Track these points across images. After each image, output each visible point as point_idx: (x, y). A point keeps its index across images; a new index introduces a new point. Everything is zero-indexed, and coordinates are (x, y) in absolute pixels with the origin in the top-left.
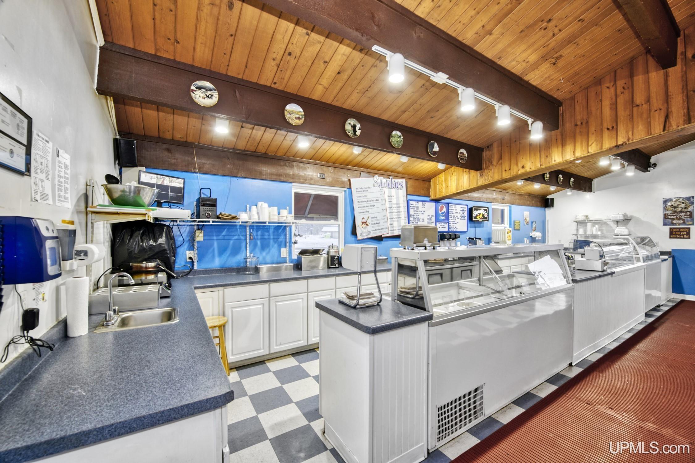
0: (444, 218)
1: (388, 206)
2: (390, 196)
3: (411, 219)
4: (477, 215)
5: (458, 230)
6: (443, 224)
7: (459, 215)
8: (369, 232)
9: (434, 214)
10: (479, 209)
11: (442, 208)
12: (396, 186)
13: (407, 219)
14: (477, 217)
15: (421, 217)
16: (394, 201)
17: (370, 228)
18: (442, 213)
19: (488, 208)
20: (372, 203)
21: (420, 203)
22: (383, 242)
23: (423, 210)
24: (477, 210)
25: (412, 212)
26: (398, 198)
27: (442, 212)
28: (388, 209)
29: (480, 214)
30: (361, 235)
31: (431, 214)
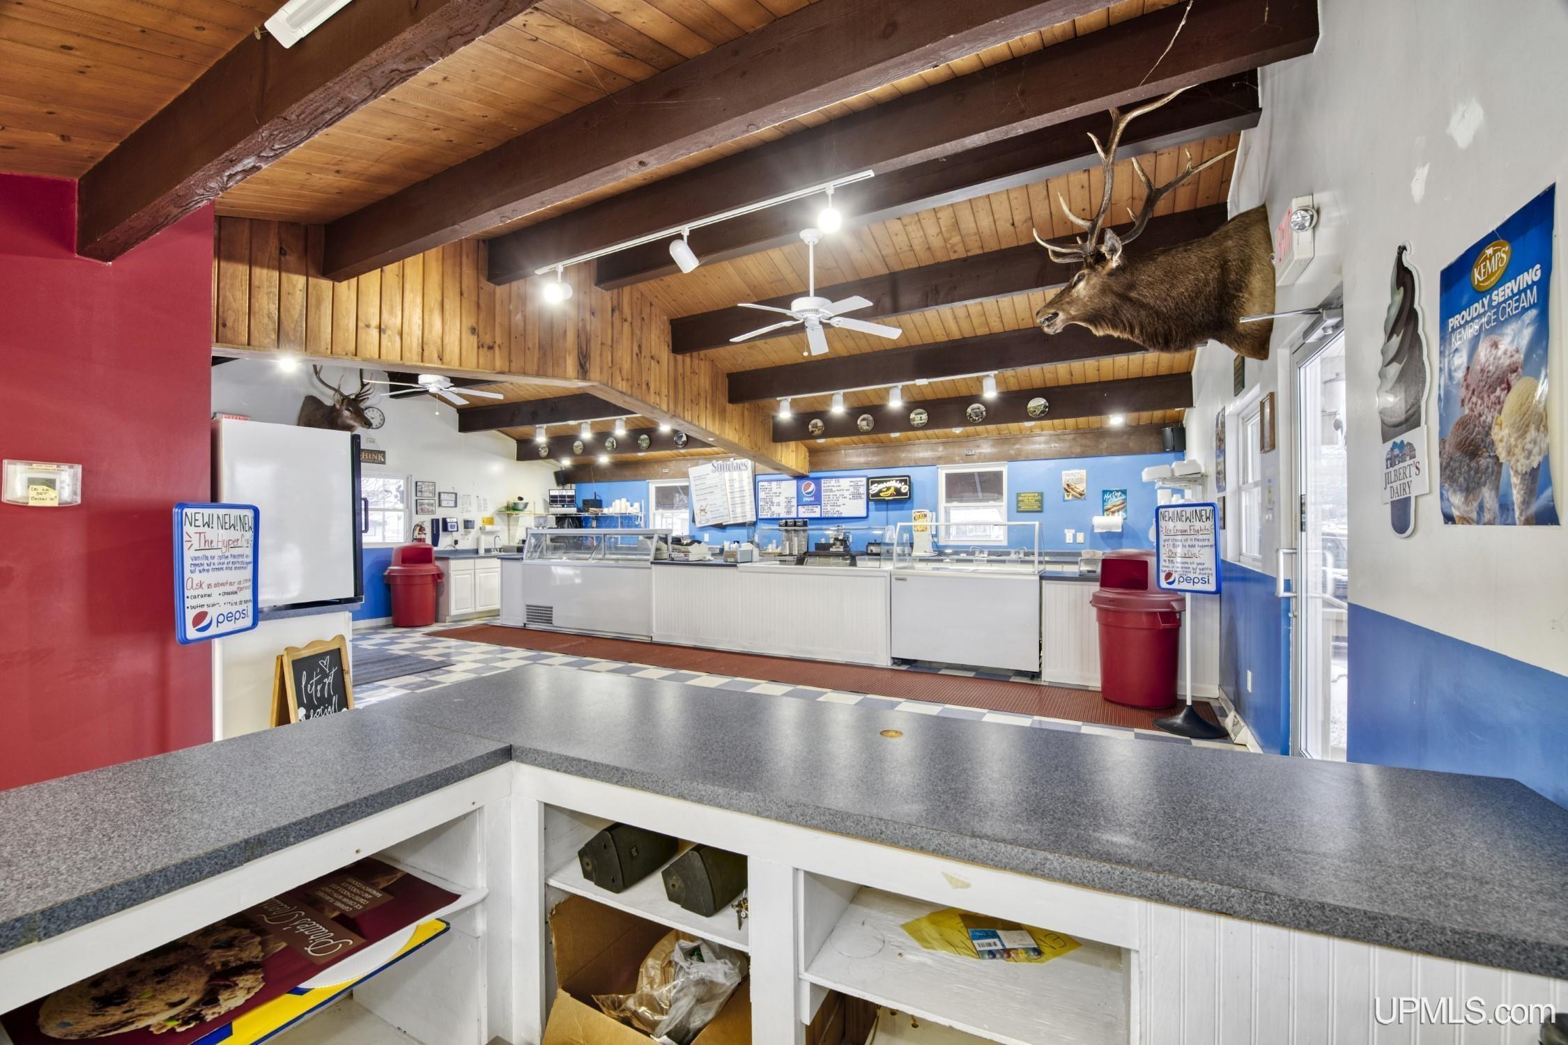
0: (812, 499)
1: (728, 491)
2: (732, 480)
3: (761, 503)
4: (880, 491)
5: (843, 515)
6: (810, 507)
7: (847, 494)
8: (708, 520)
9: (795, 495)
10: (886, 481)
11: (809, 486)
12: (739, 468)
13: (753, 503)
14: (881, 494)
15: (775, 500)
16: (737, 485)
17: (709, 515)
18: (808, 493)
19: (909, 477)
20: (710, 490)
21: (774, 484)
22: (728, 531)
23: (778, 491)
24: (879, 482)
25: (762, 495)
26: (741, 481)
27: (810, 490)
28: (729, 494)
29: (888, 489)
30: (700, 523)
31: (790, 496)
